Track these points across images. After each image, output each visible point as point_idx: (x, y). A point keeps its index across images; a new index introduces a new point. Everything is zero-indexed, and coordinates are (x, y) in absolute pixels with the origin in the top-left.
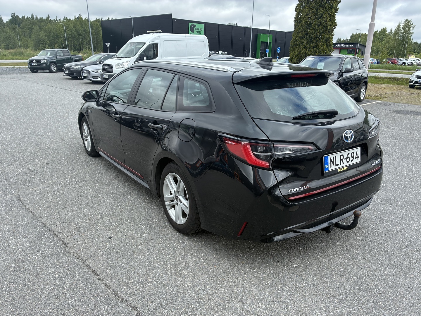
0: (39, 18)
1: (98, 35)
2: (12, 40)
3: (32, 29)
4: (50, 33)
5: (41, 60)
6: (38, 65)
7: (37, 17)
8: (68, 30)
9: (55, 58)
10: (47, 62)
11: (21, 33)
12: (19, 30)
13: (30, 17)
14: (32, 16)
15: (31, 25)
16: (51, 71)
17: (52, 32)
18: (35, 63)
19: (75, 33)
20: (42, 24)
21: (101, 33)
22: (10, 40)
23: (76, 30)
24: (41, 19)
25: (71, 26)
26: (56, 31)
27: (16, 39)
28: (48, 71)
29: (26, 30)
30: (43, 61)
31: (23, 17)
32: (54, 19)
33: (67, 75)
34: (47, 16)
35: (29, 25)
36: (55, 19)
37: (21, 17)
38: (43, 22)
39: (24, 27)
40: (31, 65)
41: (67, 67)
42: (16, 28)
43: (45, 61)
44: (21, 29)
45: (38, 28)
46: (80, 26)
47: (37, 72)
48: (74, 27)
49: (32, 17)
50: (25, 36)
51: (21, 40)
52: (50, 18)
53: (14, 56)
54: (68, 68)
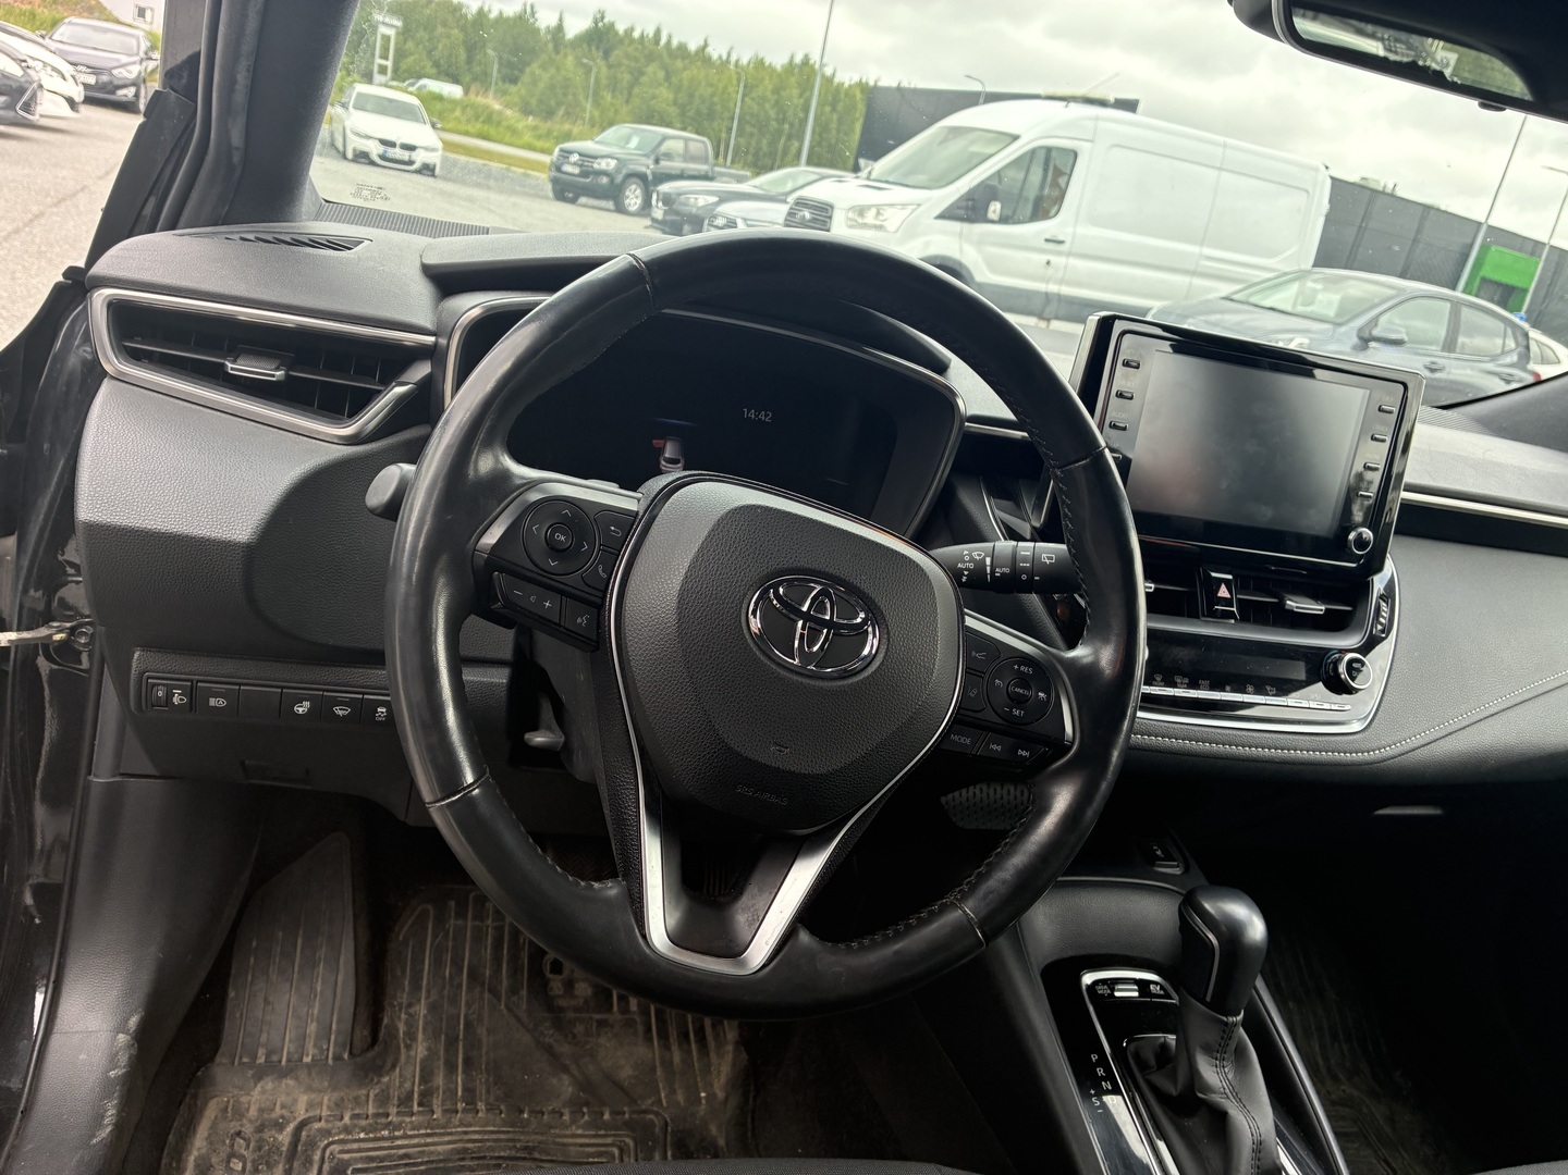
0: (675, 43)
1: (846, 134)
2: (570, 97)
3: (642, 73)
4: (691, 96)
5: (595, 157)
6: (584, 174)
7: (669, 42)
8: (753, 99)
9: (650, 162)
10: (618, 170)
11: (604, 82)
12: (600, 68)
13: (651, 35)
14: (658, 32)
15: (643, 60)
16: (620, 209)
17: (697, 94)
18: (575, 164)
19: (772, 113)
20: (679, 64)
21: (858, 127)
22: (565, 95)
23: (777, 102)
24: (682, 48)
25: (768, 85)
26: (713, 95)
27: (581, 98)
28: (610, 205)
29: (622, 73)
30: (603, 165)
31: (626, 31)
32: (720, 57)
33: (657, 228)
34: (702, 43)
35: (636, 60)
36: (724, 57)
37: (621, 28)
38: (683, 59)
39: (620, 65)
40: (558, 169)
41: (665, 194)
42: (593, 60)
43: (613, 163)
44: (610, 67)
45: (661, 74)
46: (795, 92)
47: (573, 201)
48: (777, 91)
49: (655, 35)
50: (614, 91)
51: (597, 103)
52: (709, 50)
53: (539, 137)
54: (667, 200)
